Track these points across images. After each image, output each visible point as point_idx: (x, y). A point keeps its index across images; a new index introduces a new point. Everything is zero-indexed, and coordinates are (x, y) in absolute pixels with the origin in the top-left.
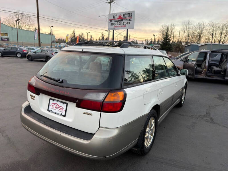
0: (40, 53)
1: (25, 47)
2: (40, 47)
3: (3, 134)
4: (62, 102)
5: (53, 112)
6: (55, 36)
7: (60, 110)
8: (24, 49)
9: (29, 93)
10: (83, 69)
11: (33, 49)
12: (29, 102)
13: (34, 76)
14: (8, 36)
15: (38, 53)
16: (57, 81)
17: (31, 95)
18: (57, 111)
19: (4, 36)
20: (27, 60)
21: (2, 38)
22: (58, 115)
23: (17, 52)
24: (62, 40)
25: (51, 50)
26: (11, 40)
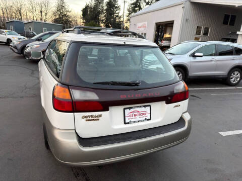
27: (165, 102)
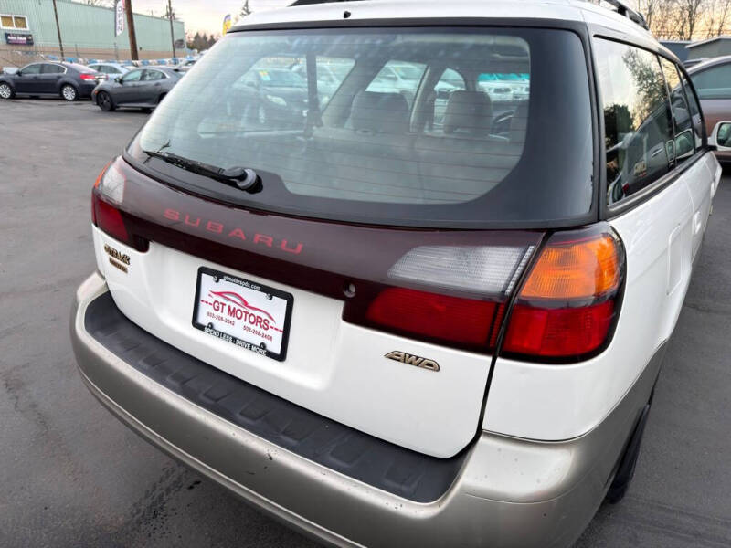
0: (137, 83)
1: (85, 64)
2: (138, 62)
3: (17, 398)
4: (264, 289)
5: (221, 335)
6: (182, 23)
7: (253, 327)
8: (85, 69)
9: (101, 239)
10: (320, 125)
11: (115, 71)
12: (104, 278)
13: (115, 159)
14: (28, 29)
15: (130, 84)
16: (228, 181)
17: (109, 250)
18: (238, 328)
19: (14, 28)
20: (98, 108)
21: (9, 35)
22: (248, 351)
23: (61, 80)
24: (209, 38)
25: (177, 71)
26: (39, 41)
27: (338, 306)
